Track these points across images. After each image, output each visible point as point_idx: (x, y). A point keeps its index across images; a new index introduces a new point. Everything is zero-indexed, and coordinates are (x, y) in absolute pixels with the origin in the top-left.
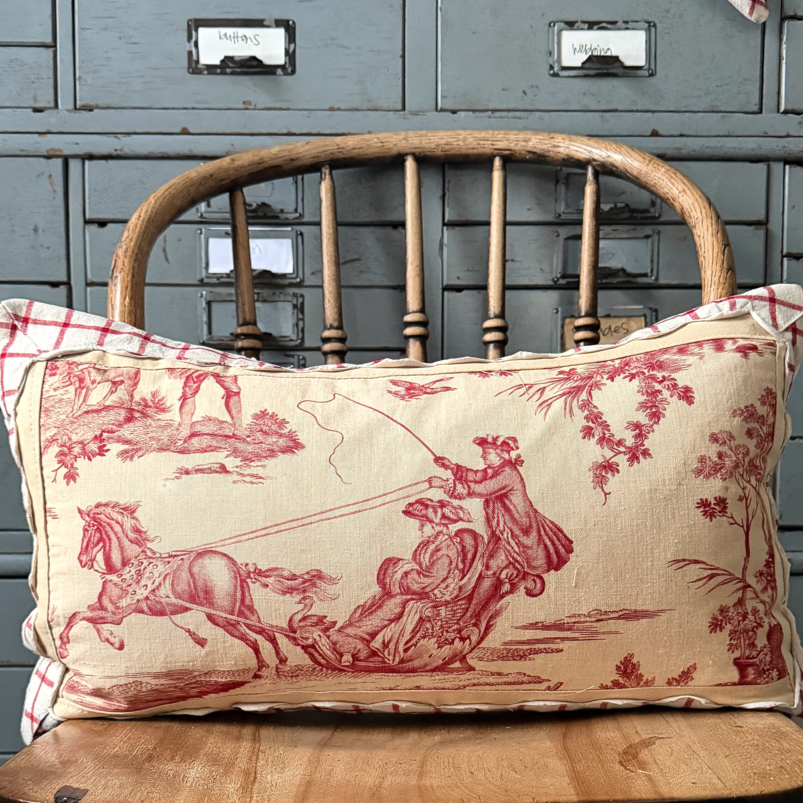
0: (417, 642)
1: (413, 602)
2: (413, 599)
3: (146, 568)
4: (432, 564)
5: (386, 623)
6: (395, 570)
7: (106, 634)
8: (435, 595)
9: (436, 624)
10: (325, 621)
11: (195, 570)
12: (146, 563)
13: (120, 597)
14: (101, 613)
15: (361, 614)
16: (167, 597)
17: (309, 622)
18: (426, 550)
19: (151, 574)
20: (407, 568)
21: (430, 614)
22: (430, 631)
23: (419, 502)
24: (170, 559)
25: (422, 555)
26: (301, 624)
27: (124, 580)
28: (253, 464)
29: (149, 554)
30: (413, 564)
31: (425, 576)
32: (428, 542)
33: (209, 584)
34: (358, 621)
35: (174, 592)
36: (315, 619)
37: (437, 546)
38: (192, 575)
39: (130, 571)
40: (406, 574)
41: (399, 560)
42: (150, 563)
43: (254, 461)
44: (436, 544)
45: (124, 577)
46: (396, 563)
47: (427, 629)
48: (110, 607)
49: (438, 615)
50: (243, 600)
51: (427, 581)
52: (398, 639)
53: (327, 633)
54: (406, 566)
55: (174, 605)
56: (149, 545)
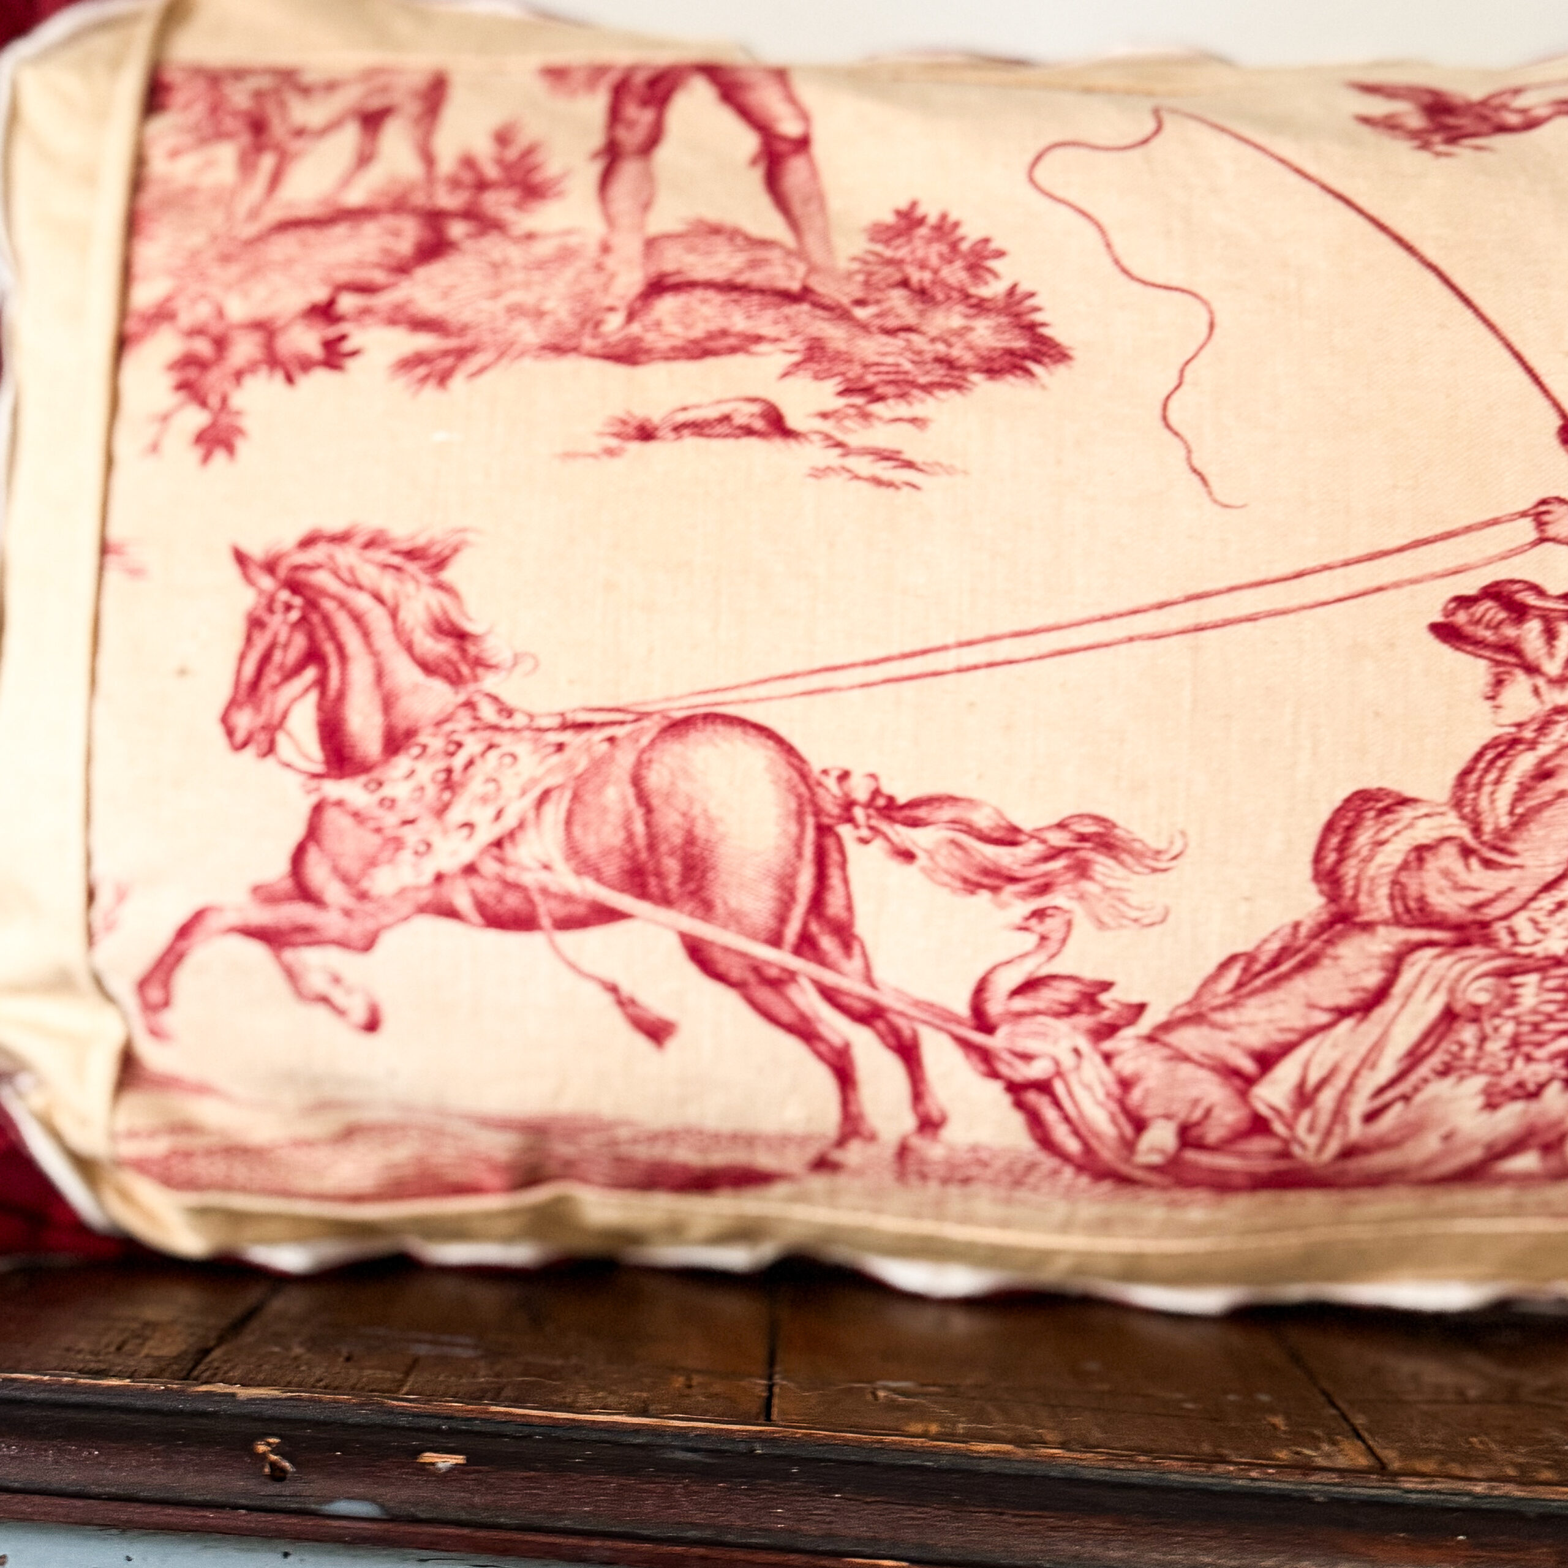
0: (1416, 1089)
1: (1430, 952)
2: (1430, 944)
3: (470, 763)
4: (1520, 823)
5: (1323, 1018)
6: (1384, 835)
7: (317, 982)
8: (1512, 933)
9: (1496, 1029)
10: (1104, 998)
11: (655, 779)
12: (473, 745)
13: (372, 863)
14: (300, 912)
15: (1239, 985)
16: (546, 867)
17: (1046, 997)
18: (1504, 769)
19: (491, 787)
20: (1425, 832)
21: (1482, 998)
22: (1469, 1053)
23: (1496, 593)
24: (566, 737)
25: (1487, 789)
26: (1020, 1004)
27: (389, 804)
28: (877, 408)
29: (488, 712)
30: (1452, 818)
31: (1488, 864)
32: (1514, 742)
33: (700, 830)
34: (1223, 1008)
35: (573, 852)
36: (1067, 993)
37: (1544, 760)
38: (643, 798)
39: (412, 773)
40: (1421, 852)
41: (1404, 801)
42: (491, 747)
43: (880, 398)
44: (1544, 750)
45: (387, 791)
46: (1387, 810)
47: (1463, 1046)
48: (334, 892)
49: (1511, 1002)
50: (817, 902)
51: (1489, 882)
52: (1356, 1074)
53: (1108, 1045)
54: (1424, 823)
55: (568, 898)
56: (490, 682)
